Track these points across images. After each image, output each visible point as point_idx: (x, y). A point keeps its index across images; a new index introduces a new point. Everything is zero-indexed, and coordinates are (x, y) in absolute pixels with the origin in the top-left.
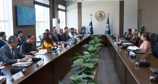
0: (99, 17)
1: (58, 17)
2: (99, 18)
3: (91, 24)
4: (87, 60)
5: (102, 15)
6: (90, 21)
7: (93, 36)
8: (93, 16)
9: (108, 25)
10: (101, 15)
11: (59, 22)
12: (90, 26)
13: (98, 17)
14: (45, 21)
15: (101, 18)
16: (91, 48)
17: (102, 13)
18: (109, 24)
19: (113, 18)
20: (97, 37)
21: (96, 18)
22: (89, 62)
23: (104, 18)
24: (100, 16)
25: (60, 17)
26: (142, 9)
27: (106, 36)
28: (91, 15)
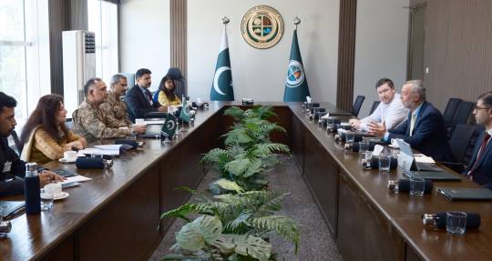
0: (258, 31)
1: (84, 26)
2: (259, 34)
3: (225, 58)
4: (237, 222)
5: (270, 24)
6: (223, 48)
7: (239, 111)
8: (235, 26)
9: (295, 63)
10: (267, 21)
11: (89, 45)
12: (223, 69)
13: (254, 29)
14: (29, 40)
15: (265, 35)
16: (239, 164)
17: (271, 14)
18: (299, 59)
19: (314, 36)
20: (255, 114)
21: (246, 35)
22: (243, 230)
23: (279, 35)
24: (265, 28)
25: (93, 26)
26: (425, 5)
27: (287, 109)
28: (226, 22)
